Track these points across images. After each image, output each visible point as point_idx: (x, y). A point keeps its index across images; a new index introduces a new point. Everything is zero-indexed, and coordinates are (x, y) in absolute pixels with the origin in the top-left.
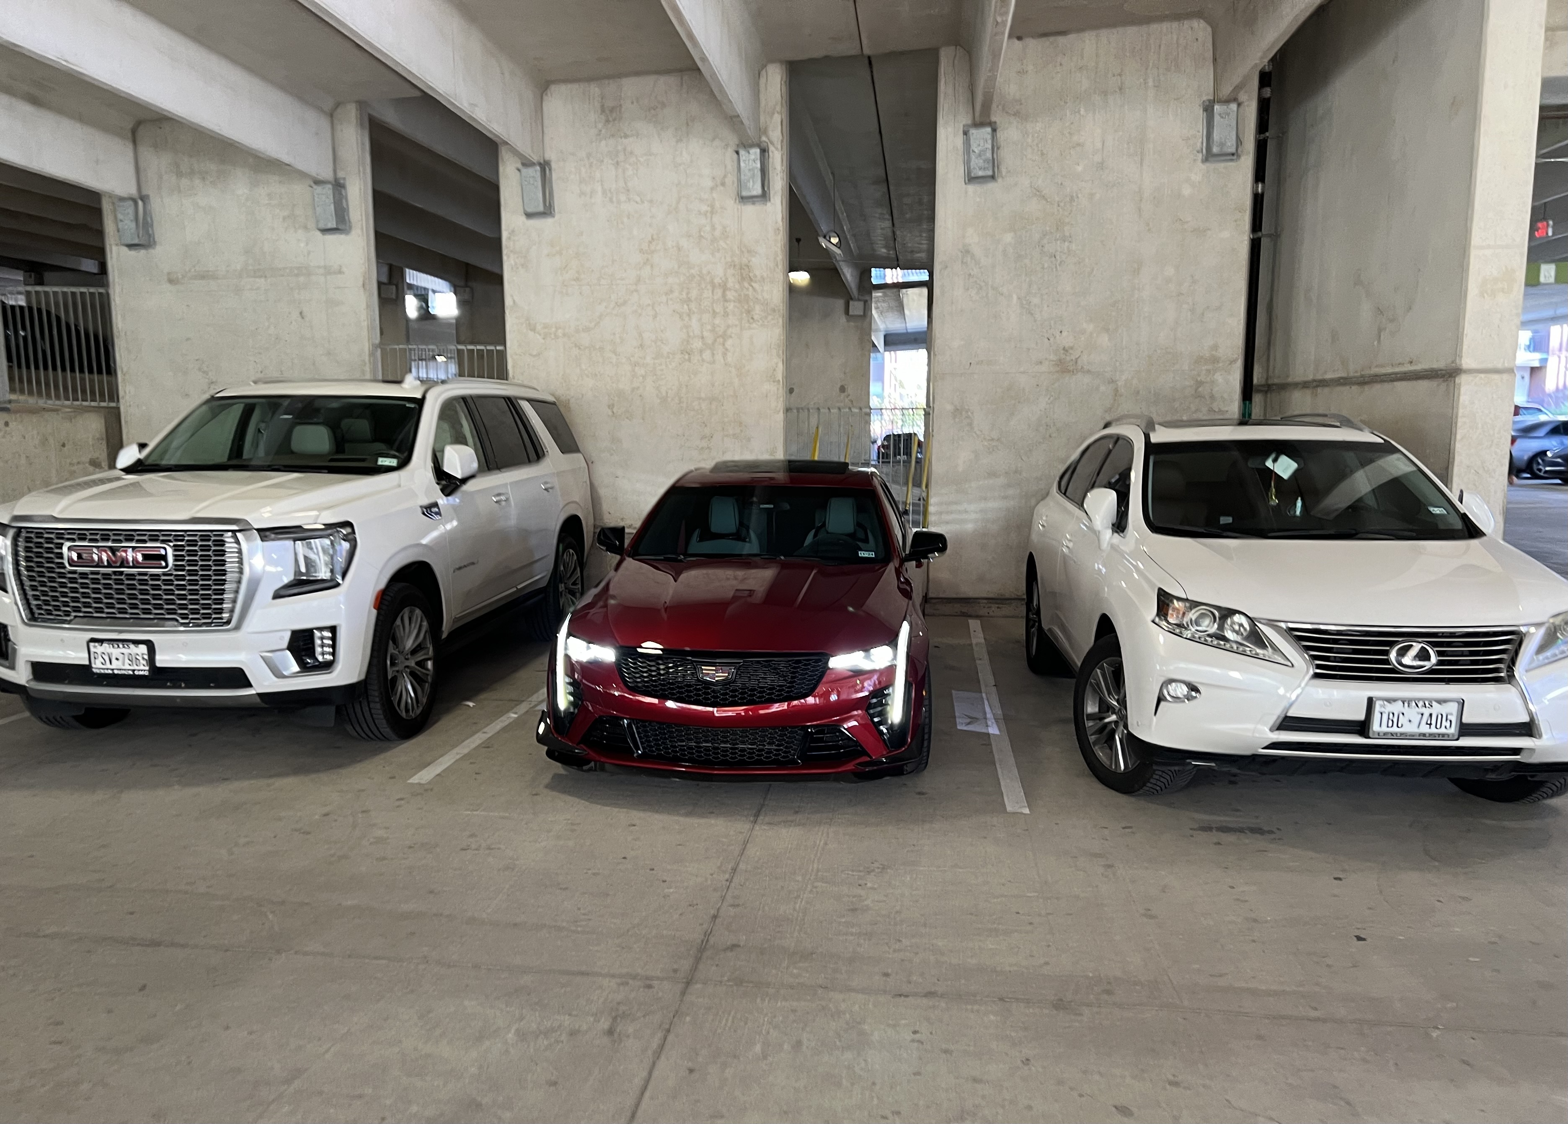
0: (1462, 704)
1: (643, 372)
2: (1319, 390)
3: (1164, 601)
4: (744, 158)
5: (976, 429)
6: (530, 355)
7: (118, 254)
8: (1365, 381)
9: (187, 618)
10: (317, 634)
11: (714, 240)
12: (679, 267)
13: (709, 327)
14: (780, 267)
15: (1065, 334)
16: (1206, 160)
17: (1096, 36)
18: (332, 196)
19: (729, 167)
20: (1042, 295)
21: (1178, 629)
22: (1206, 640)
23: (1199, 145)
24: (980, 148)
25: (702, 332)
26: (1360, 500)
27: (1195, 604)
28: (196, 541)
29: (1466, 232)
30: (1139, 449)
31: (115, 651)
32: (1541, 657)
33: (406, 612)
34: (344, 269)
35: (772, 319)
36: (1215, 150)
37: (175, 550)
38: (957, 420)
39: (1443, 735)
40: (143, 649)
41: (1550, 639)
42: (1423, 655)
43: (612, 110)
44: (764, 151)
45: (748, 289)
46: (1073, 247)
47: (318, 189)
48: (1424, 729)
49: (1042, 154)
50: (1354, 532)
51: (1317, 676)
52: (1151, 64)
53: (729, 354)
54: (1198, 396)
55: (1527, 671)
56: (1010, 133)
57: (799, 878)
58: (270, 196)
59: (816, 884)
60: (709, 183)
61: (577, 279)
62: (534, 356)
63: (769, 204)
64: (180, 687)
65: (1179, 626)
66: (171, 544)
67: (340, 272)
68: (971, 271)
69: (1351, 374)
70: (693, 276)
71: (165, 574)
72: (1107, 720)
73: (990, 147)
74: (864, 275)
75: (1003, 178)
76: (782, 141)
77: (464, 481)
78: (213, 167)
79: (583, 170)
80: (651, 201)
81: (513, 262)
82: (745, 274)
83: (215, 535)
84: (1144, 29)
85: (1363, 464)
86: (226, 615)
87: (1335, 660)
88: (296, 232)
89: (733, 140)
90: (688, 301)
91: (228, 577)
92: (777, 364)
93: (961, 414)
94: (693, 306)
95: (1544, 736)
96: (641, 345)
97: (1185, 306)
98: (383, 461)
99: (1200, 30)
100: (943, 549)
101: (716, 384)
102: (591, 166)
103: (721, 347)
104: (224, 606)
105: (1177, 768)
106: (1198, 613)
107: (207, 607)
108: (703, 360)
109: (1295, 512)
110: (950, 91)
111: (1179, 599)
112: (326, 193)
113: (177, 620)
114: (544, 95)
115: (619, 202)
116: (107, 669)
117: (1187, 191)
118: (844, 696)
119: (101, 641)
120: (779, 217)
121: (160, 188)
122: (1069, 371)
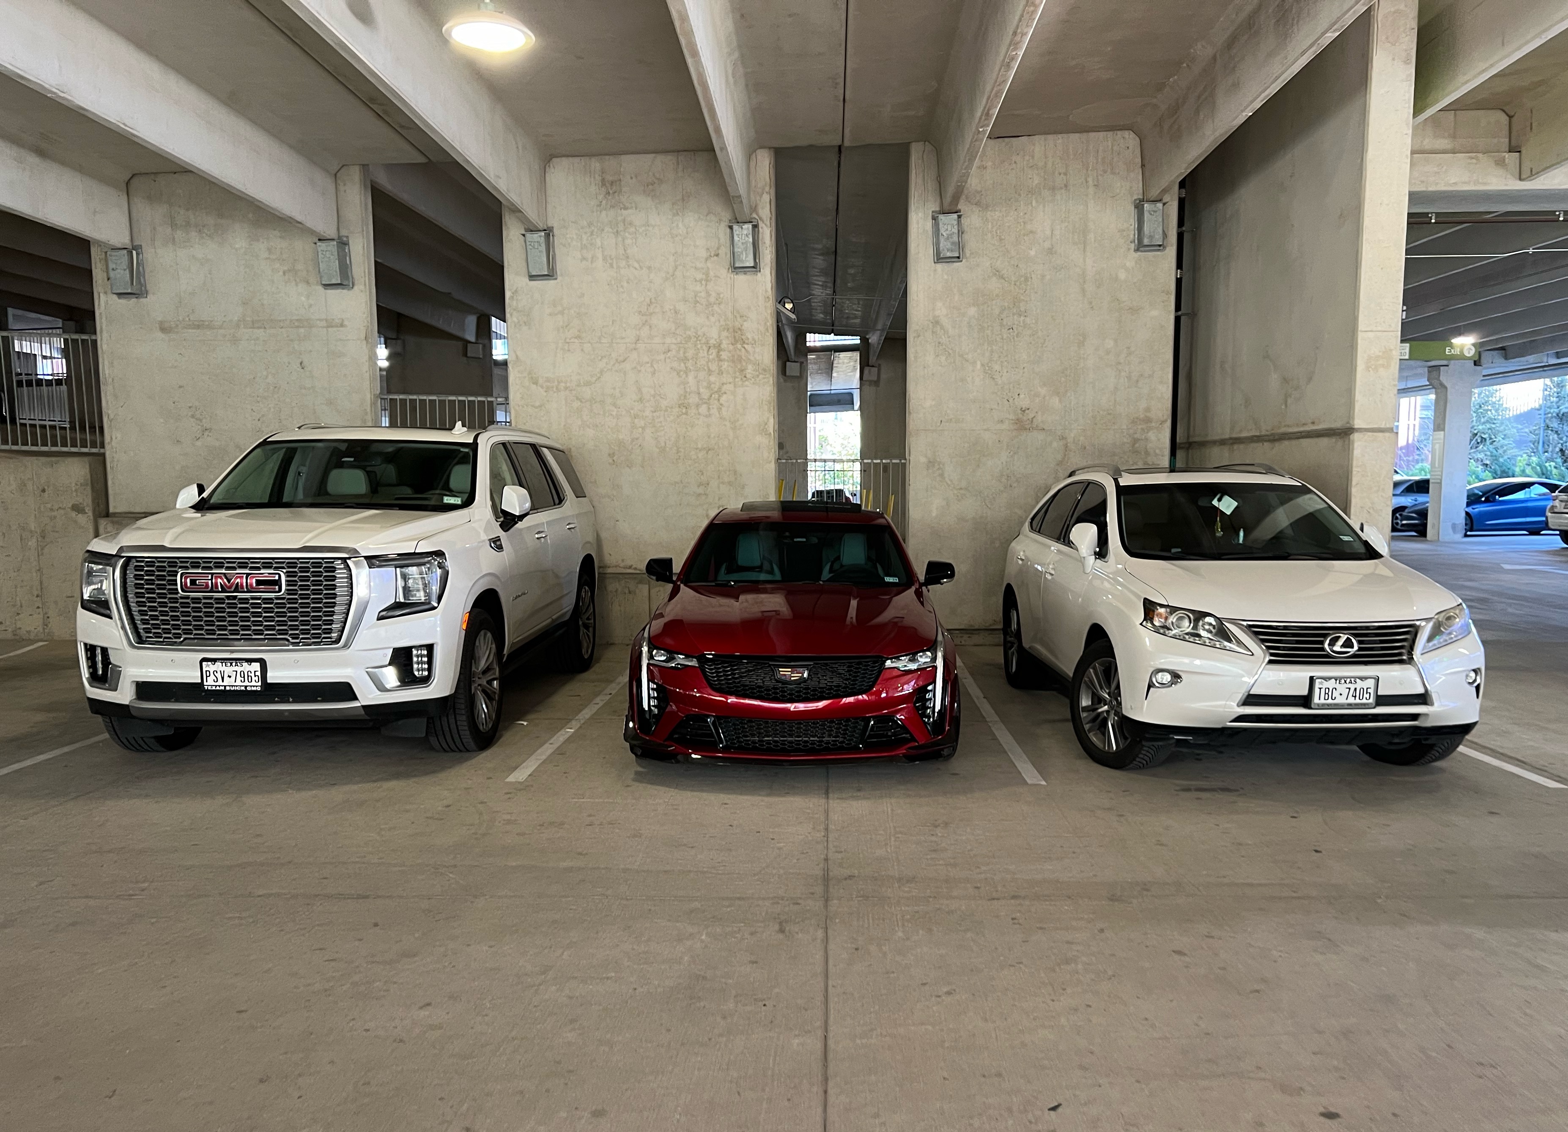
0: (1377, 680)
1: (642, 423)
2: (1236, 447)
3: (1150, 608)
4: (738, 232)
5: (947, 479)
6: (533, 406)
7: (107, 303)
8: (1276, 438)
9: (297, 638)
10: (415, 652)
11: (709, 304)
12: (676, 329)
13: (705, 384)
14: (770, 331)
15: (1022, 396)
16: (1137, 250)
17: (1045, 140)
18: (336, 253)
19: (722, 241)
20: (1002, 362)
21: (1164, 629)
22: (1184, 637)
23: (1132, 236)
24: (948, 232)
25: (698, 389)
26: (1281, 532)
27: (1173, 609)
28: (308, 567)
29: (1355, 319)
30: (1111, 492)
31: (228, 670)
32: (1431, 644)
33: (482, 633)
34: (346, 323)
35: (764, 378)
36: (1146, 241)
37: (288, 576)
38: (930, 471)
39: (1364, 704)
40: (256, 666)
41: (1437, 631)
42: (1348, 644)
43: (612, 183)
44: (755, 227)
45: (740, 350)
46: (1028, 320)
47: (322, 246)
48: (1351, 700)
49: (1001, 240)
50: (1287, 555)
51: (1271, 662)
52: (1091, 166)
53: (724, 409)
54: (1136, 452)
55: (1422, 654)
56: (973, 219)
57: (882, 832)
58: (269, 250)
59: (897, 836)
60: (703, 254)
61: (578, 337)
62: (536, 408)
63: (759, 274)
64: (288, 702)
65: (1165, 627)
66: (284, 571)
67: (342, 325)
68: (940, 340)
69: (1263, 433)
70: (690, 337)
71: (277, 598)
72: (1100, 710)
73: (956, 231)
74: (800, 338)
75: (966, 258)
76: (771, 219)
77: (521, 517)
78: (211, 220)
79: (585, 237)
80: (649, 268)
81: (515, 319)
82: (738, 336)
83: (326, 562)
84: (1084, 136)
85: (1283, 503)
86: (334, 635)
87: (1284, 649)
88: (297, 285)
89: (726, 216)
90: (685, 359)
91: (338, 600)
92: (768, 419)
93: (934, 465)
94: (690, 364)
95: (1436, 704)
96: (641, 399)
97: (1123, 374)
98: (448, 500)
99: (1130, 140)
100: (952, 576)
101: (712, 436)
102: (592, 234)
103: (716, 402)
104: (334, 626)
105: (1160, 743)
106: (1177, 617)
107: (316, 627)
108: (699, 414)
109: (1238, 540)
110: (920, 181)
111: (1162, 606)
112: (329, 250)
113: (288, 640)
114: (547, 167)
115: (618, 267)
116: (219, 686)
117: (1122, 275)
118: (890, 695)
119: (214, 661)
120: (769, 286)
121: (153, 240)
122: (1026, 429)
